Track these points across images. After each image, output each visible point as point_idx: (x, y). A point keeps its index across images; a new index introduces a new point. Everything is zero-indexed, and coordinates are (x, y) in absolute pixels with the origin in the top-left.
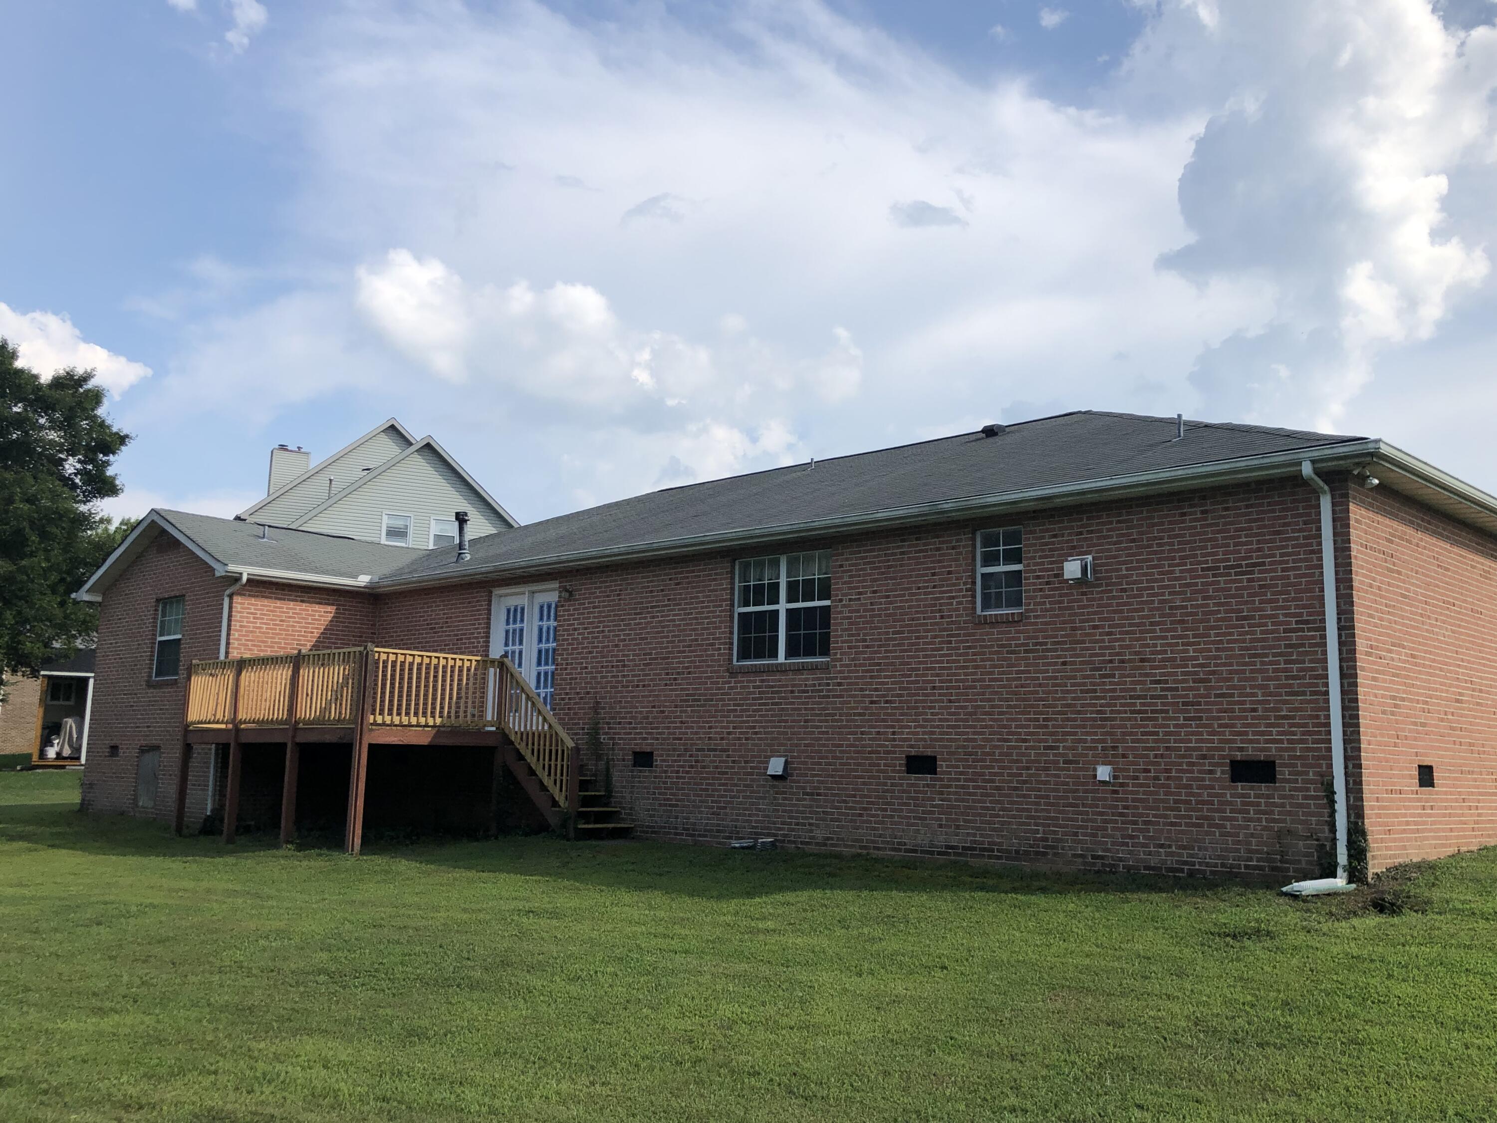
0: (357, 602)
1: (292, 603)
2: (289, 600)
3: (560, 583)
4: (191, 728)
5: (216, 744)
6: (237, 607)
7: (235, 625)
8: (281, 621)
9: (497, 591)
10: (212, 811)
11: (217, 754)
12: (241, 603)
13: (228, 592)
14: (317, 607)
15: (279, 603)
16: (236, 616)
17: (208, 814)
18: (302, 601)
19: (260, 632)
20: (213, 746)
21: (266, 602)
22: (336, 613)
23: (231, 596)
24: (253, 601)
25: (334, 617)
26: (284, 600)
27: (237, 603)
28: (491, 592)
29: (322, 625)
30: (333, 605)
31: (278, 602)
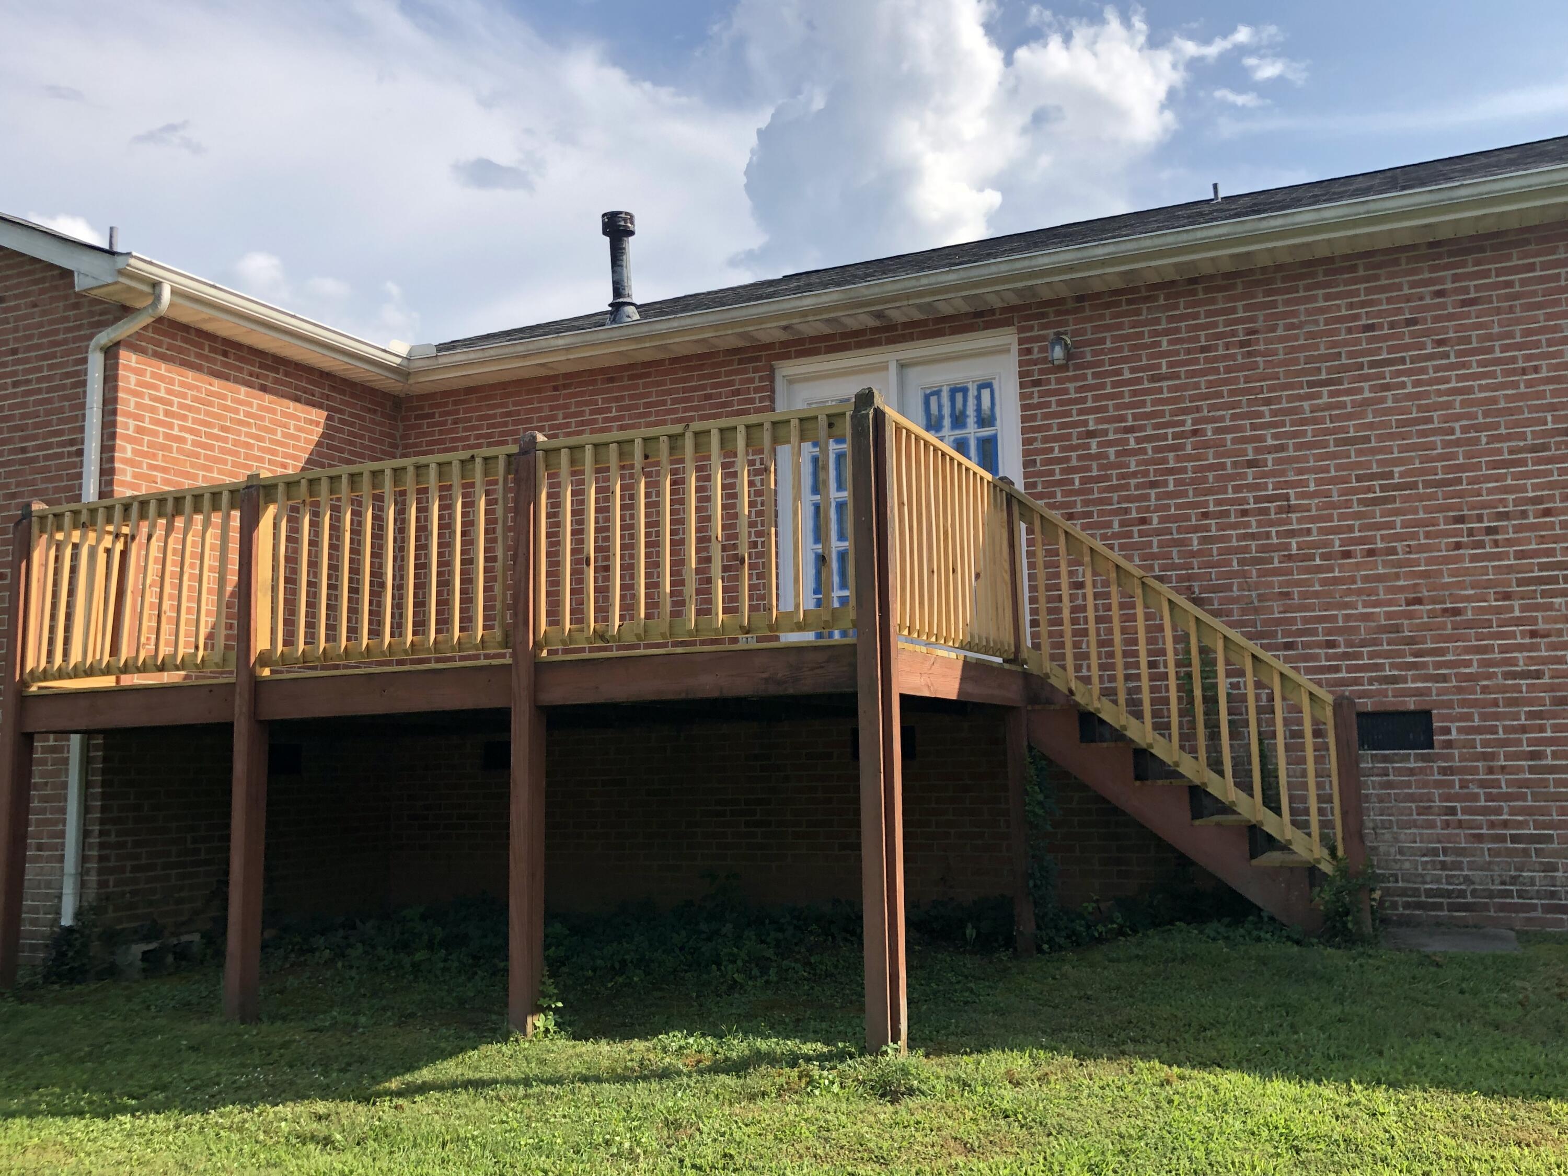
0: (363, 408)
1: (243, 389)
2: (237, 381)
3: (1021, 330)
4: (34, 689)
5: (88, 733)
6: (128, 379)
7: (125, 426)
8: (223, 429)
9: (787, 369)
10: (78, 915)
11: (86, 761)
12: (139, 372)
13: (105, 337)
14: (292, 407)
15: (217, 385)
16: (126, 402)
17: (67, 920)
18: (264, 389)
19: (180, 450)
20: (75, 739)
21: (190, 376)
22: (327, 426)
23: (111, 353)
24: (163, 368)
25: (323, 435)
26: (227, 379)
27: (128, 368)
28: (772, 370)
29: (303, 450)
30: (320, 406)
31: (216, 382)
